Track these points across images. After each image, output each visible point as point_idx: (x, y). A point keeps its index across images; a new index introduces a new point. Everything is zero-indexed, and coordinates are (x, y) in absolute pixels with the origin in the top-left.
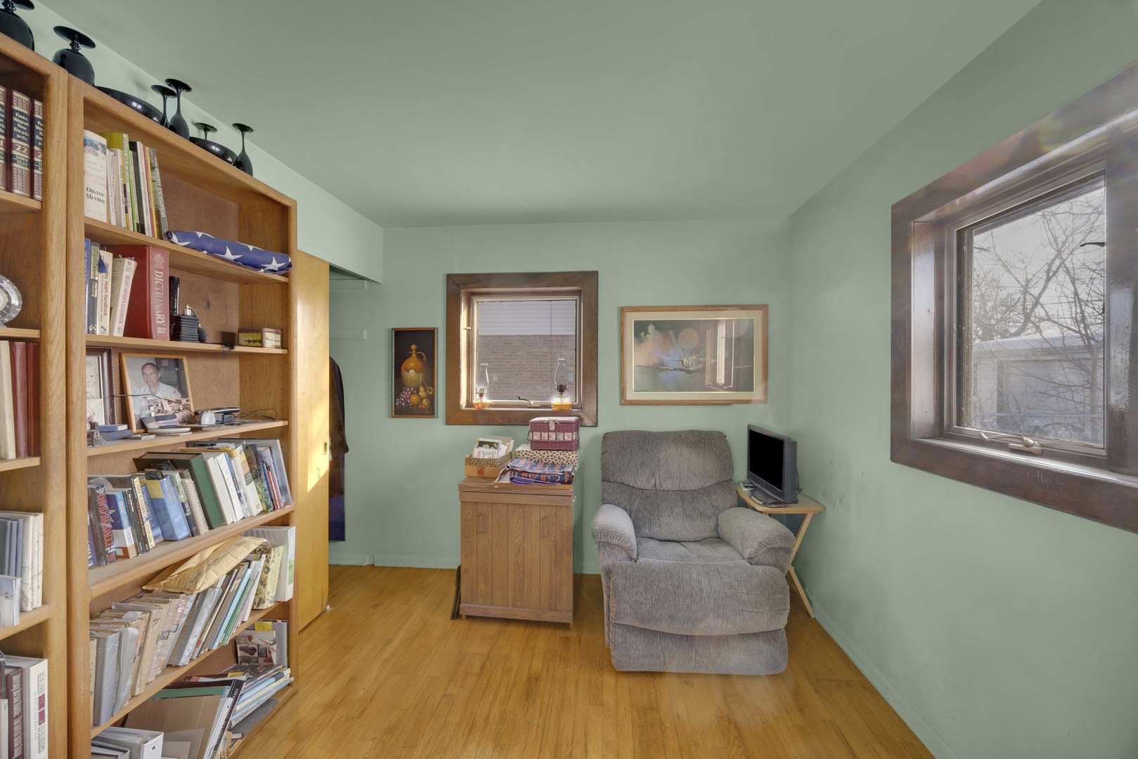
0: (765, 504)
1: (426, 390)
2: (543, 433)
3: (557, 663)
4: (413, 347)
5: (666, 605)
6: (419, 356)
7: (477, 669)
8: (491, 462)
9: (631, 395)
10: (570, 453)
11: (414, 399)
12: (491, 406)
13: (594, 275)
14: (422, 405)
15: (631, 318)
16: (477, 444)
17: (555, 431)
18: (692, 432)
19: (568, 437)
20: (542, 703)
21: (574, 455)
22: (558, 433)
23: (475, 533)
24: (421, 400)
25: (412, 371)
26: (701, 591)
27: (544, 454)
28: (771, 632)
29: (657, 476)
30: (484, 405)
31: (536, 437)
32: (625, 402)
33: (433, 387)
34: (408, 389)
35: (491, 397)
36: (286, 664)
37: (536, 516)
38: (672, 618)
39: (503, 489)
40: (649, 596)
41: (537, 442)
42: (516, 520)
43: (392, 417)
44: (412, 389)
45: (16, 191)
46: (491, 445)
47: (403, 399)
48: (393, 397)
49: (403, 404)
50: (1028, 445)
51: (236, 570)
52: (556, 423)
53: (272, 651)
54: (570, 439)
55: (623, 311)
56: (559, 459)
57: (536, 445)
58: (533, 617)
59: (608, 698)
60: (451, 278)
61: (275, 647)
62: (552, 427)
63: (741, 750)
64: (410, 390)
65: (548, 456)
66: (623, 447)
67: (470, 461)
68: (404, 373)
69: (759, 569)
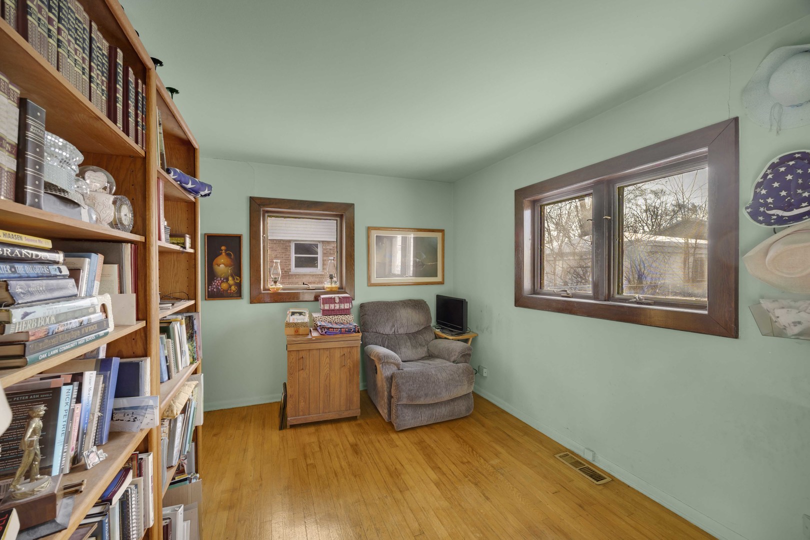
0: (452, 335)
1: (234, 279)
2: (331, 305)
3: (362, 436)
4: (223, 248)
5: (423, 389)
6: (228, 255)
7: (317, 449)
8: (303, 324)
9: (375, 280)
10: (348, 316)
11: (224, 286)
12: (283, 289)
13: (352, 206)
14: (230, 290)
15: (374, 234)
16: (291, 314)
17: (339, 303)
18: (410, 300)
19: (347, 306)
20: (366, 454)
21: (351, 317)
22: (341, 304)
23: (298, 370)
24: (230, 286)
25: (222, 266)
26: (438, 379)
27: (333, 317)
28: (467, 394)
29: (396, 326)
30: (278, 289)
31: (327, 307)
32: (370, 284)
33: (240, 277)
34: (219, 279)
35: (281, 283)
36: (194, 470)
37: (337, 354)
38: (426, 395)
39: (317, 340)
40: (415, 386)
41: (327, 310)
42: (325, 358)
43: (206, 300)
44: (222, 279)
45: (139, 145)
46: (300, 314)
47: (214, 286)
48: (207, 285)
49: (215, 290)
50: (568, 294)
51: (188, 402)
52: (339, 298)
53: (184, 465)
54: (348, 307)
55: (369, 229)
56: (342, 320)
57: (326, 313)
58: (336, 417)
59: (399, 443)
60: (252, 200)
61: (186, 461)
62: (337, 300)
63: (468, 446)
64: (221, 279)
65: (335, 319)
66: (376, 311)
67: (288, 325)
68: (216, 267)
69: (460, 365)
